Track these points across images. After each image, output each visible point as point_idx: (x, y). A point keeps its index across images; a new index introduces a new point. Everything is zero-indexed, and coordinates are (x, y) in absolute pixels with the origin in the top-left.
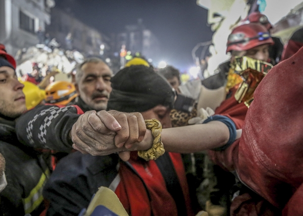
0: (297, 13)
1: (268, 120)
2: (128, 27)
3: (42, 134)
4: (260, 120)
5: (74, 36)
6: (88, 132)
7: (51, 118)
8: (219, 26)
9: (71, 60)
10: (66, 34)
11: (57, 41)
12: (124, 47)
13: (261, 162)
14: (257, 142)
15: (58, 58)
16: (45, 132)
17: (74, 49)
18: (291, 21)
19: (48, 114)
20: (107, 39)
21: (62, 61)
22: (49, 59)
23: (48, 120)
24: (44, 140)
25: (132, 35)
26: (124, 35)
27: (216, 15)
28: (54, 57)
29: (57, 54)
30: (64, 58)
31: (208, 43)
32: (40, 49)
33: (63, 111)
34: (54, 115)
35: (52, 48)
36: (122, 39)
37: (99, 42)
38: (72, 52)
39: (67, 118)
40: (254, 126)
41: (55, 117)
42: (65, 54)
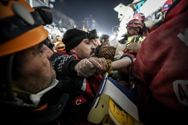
0: (151, 16)
1: (146, 52)
2: (86, 18)
3: (60, 68)
4: (143, 53)
5: (63, 21)
6: (86, 69)
7: (64, 60)
8: (122, 19)
9: (62, 32)
10: (59, 21)
11: (55, 23)
12: (84, 27)
13: (143, 68)
14: (142, 61)
15: (56, 31)
16: (61, 67)
17: (63, 27)
18: (149, 19)
19: (62, 59)
20: (77, 23)
21: (58, 32)
22: (52, 31)
23: (62, 62)
24: (61, 70)
25: (88, 22)
26: (84, 21)
27: (121, 15)
28: (54, 30)
29: (55, 29)
30: (59, 31)
31: (118, 26)
32: (48, 26)
33: (70, 57)
34: (65, 59)
35: (53, 26)
36: (83, 23)
37: (74, 24)
38: (62, 28)
39: (72, 61)
40: (141, 55)
41: (66, 60)
42: (59, 29)
